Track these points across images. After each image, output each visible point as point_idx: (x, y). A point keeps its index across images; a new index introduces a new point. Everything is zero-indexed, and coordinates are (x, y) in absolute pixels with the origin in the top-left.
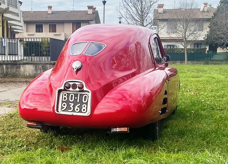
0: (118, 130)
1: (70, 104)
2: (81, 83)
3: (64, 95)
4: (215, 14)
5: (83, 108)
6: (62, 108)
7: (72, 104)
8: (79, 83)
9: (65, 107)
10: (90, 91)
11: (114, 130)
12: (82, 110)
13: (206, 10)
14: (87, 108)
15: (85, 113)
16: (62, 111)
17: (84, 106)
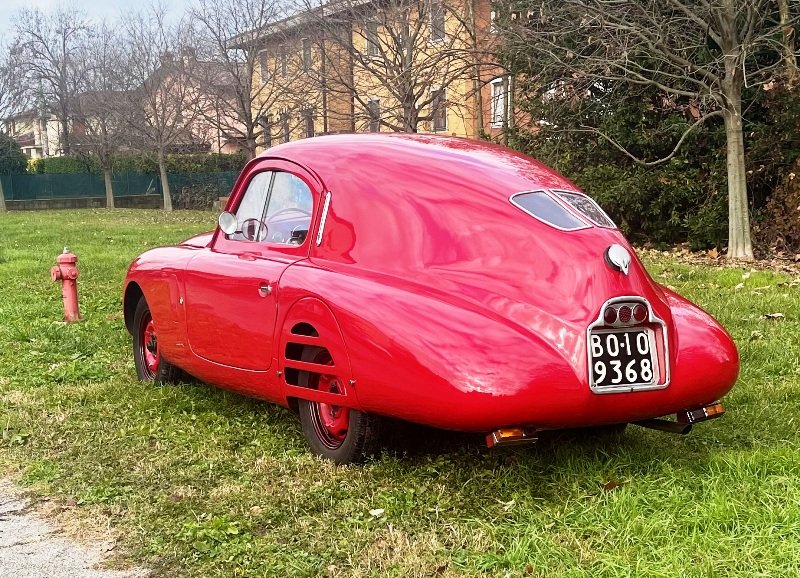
0: (707, 412)
1: (612, 363)
2: (640, 302)
6: (596, 376)
7: (618, 363)
8: (634, 305)
9: (603, 372)
10: (663, 322)
11: (699, 415)
12: (643, 374)
14: (651, 368)
15: (650, 381)
16: (599, 385)
17: (645, 364)
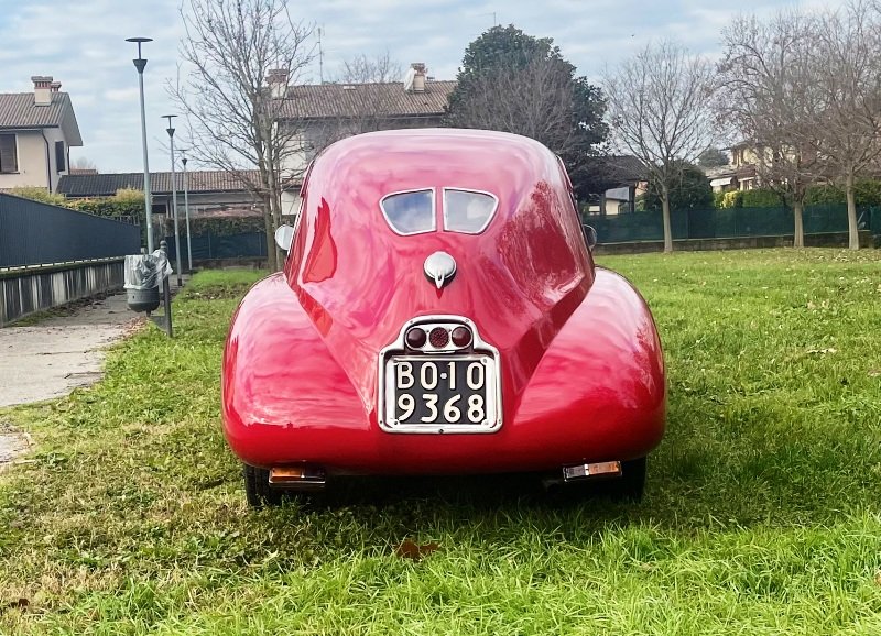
0: (588, 470)
1: (425, 396)
2: (462, 323)
3: (400, 369)
4: (452, 99)
5: (473, 408)
6: (399, 412)
7: (434, 398)
8: (453, 326)
9: (410, 408)
10: (494, 349)
11: (576, 472)
12: (470, 414)
13: (421, 85)
14: (484, 407)
15: (480, 423)
16: (401, 422)
17: (475, 402)
